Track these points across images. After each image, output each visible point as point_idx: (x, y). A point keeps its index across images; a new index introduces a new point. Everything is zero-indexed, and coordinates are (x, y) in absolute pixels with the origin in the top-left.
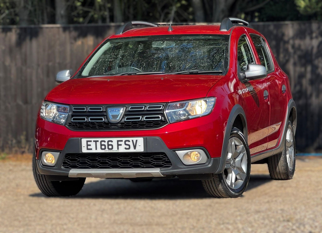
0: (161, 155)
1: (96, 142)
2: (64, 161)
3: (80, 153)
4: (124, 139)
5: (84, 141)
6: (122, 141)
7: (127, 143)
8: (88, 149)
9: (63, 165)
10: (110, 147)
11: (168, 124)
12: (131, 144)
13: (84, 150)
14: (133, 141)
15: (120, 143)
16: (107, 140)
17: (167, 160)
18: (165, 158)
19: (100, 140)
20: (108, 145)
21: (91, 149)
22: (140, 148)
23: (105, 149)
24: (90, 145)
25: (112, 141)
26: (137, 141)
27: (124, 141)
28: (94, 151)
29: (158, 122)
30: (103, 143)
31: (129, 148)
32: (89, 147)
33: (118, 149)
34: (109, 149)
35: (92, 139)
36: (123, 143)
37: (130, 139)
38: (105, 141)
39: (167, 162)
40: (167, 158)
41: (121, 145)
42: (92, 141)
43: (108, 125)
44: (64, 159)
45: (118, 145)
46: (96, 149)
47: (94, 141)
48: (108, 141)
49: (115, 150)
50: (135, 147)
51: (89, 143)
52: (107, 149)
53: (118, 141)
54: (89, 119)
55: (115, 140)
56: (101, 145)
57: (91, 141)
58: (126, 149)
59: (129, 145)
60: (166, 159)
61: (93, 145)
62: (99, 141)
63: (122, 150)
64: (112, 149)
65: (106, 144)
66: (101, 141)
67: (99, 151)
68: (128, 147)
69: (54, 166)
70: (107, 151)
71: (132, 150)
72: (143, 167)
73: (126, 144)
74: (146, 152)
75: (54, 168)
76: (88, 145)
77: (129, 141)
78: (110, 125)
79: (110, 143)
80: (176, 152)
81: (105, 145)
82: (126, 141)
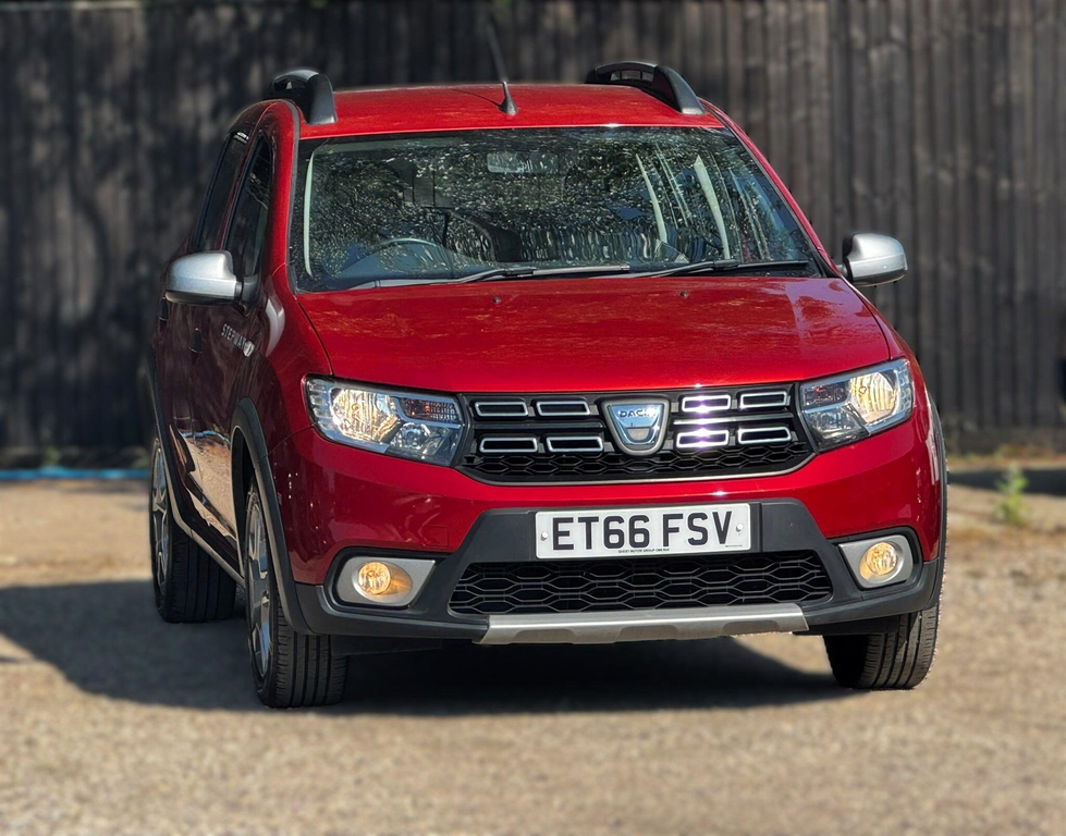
0: (800, 561)
1: (588, 521)
2: (457, 588)
3: (530, 560)
4: (687, 510)
5: (544, 520)
6: (680, 516)
7: (697, 522)
8: (557, 547)
9: (451, 605)
10: (639, 538)
11: (814, 454)
12: (709, 525)
13: (545, 551)
14: (716, 515)
15: (672, 523)
16: (626, 513)
17: (818, 574)
18: (813, 568)
19: (603, 514)
20: (633, 531)
21: (570, 547)
22: (740, 540)
23: (620, 544)
24: (567, 534)
25: (645, 519)
26: (729, 514)
27: (686, 517)
28: (580, 552)
29: (782, 449)
30: (614, 525)
31: (704, 541)
32: (562, 540)
33: (666, 543)
34: (633, 544)
35: (576, 514)
36: (682, 524)
37: (708, 509)
38: (620, 520)
39: (816, 583)
40: (817, 568)
41: (676, 530)
42: (576, 520)
43: (619, 462)
44: (461, 582)
45: (667, 531)
46: (589, 546)
47: (581, 520)
48: (633, 520)
49: (655, 547)
50: (722, 536)
51: (562, 527)
52: (627, 546)
53: (667, 518)
54: (549, 444)
55: (655, 514)
56: (608, 532)
57: (570, 520)
58: (692, 542)
59: (704, 531)
60: (816, 571)
61: (577, 532)
62: (602, 520)
63: (680, 545)
64: (646, 543)
65: (625, 527)
66: (608, 520)
67: (600, 551)
68: (698, 536)
69: (405, 607)
70: (627, 551)
71: (713, 546)
72: (739, 603)
73: (692, 527)
74: (758, 551)
75: (408, 612)
76: (557, 534)
77: (703, 516)
78: (622, 463)
79: (639, 525)
80: (841, 546)
81: (620, 533)
82: (692, 517)
